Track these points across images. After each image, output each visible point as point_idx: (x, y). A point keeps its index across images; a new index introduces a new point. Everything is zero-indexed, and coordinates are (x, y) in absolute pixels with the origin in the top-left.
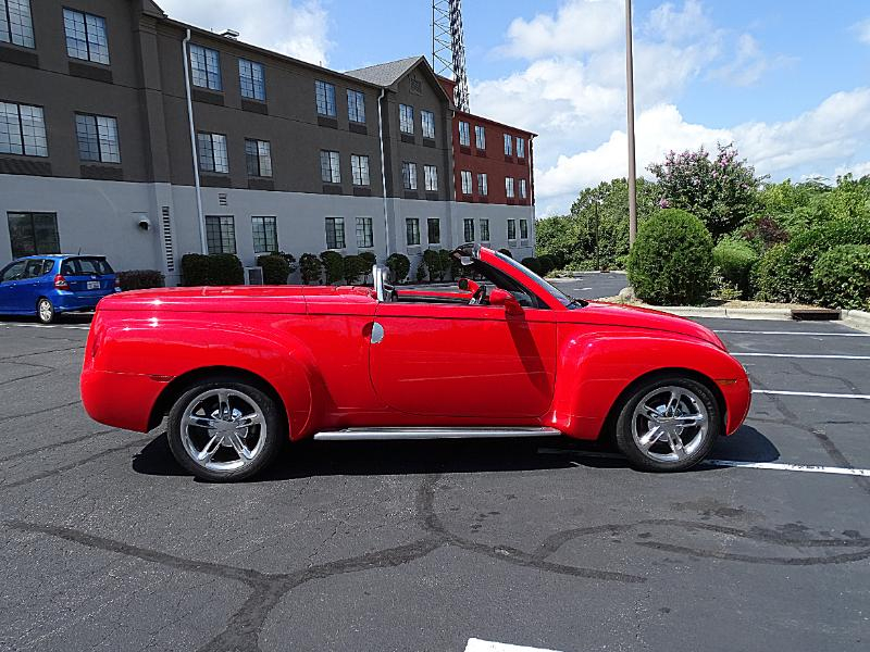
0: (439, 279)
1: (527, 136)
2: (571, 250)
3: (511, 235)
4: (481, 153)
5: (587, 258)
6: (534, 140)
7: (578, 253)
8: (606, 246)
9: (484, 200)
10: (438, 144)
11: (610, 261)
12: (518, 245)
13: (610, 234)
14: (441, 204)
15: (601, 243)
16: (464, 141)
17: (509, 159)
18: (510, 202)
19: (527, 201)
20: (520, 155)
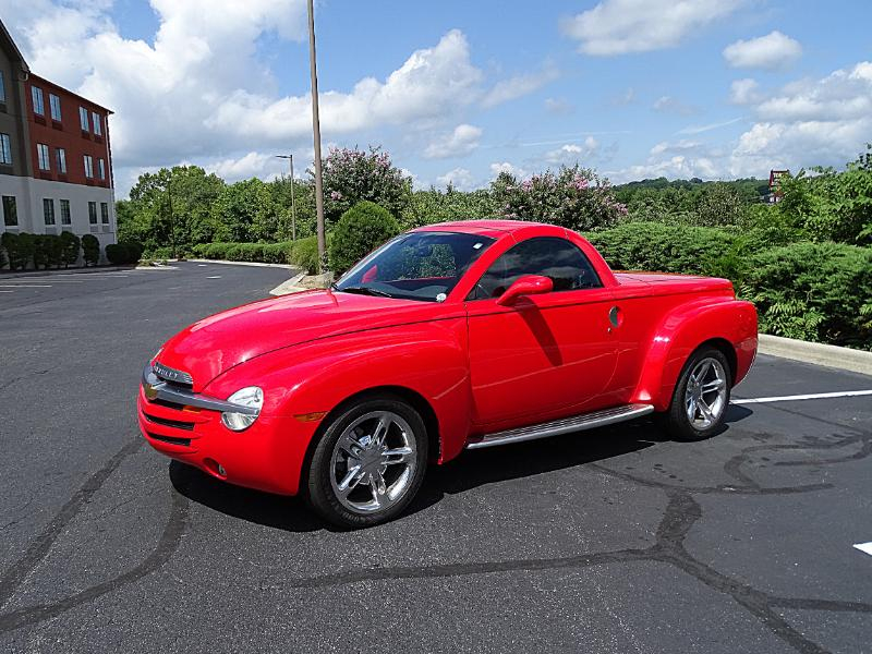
0: (20, 268)
1: (104, 113)
2: (144, 236)
3: (93, 220)
4: (55, 125)
5: (161, 245)
6: (110, 117)
7: (151, 241)
8: (180, 234)
9: (63, 179)
10: (10, 108)
11: (186, 249)
12: (101, 231)
13: (184, 222)
14: (17, 180)
15: (177, 230)
16: (38, 109)
17: (85, 135)
18: (90, 183)
19: (106, 183)
20: (97, 131)
